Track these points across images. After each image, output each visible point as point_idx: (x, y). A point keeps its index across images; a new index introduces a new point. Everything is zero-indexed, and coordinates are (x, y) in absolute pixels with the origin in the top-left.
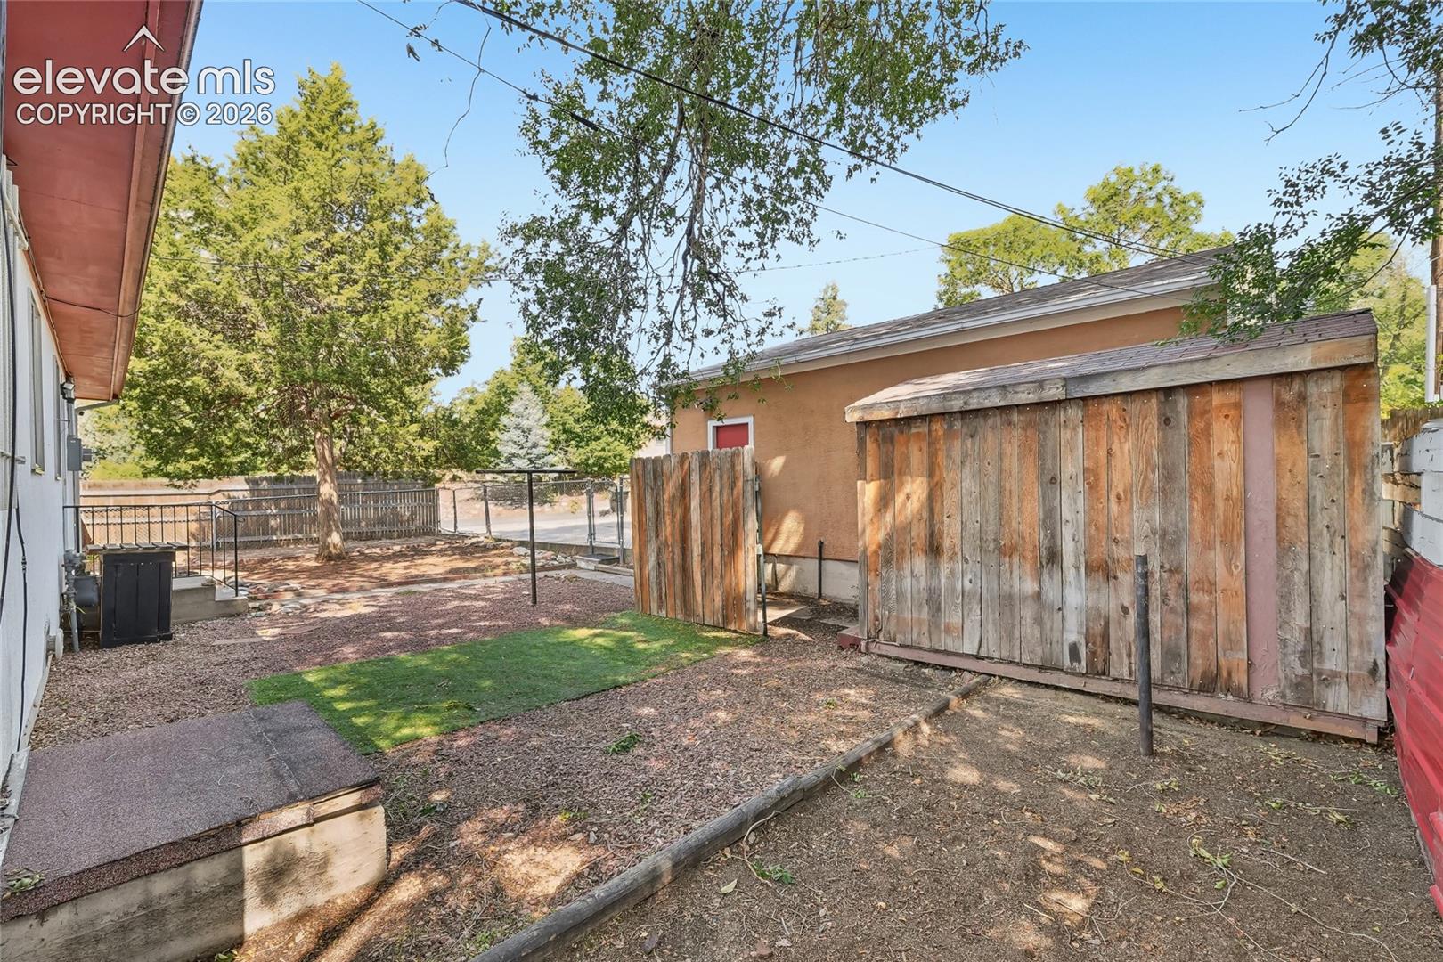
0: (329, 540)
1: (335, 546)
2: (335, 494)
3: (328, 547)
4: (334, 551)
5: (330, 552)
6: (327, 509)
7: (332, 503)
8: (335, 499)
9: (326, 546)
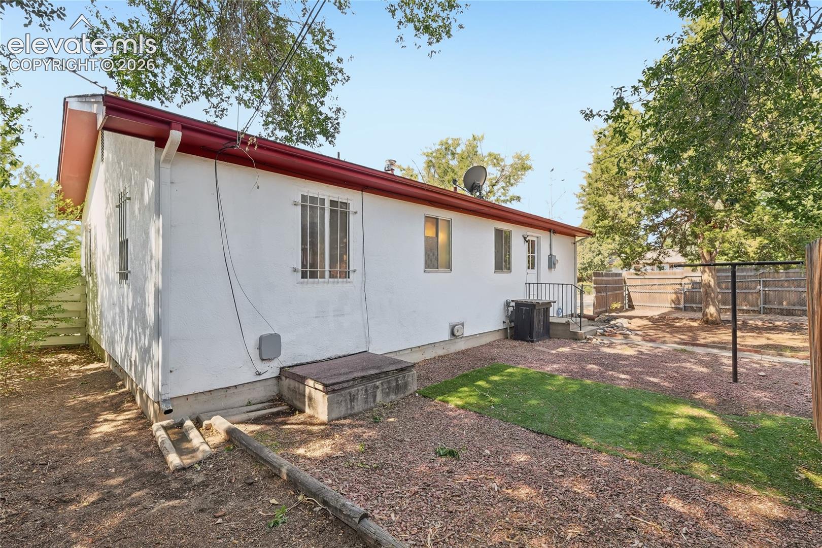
0: (707, 310)
1: (711, 315)
2: (712, 280)
3: (707, 315)
4: (710, 318)
5: (708, 319)
6: (706, 290)
7: (710, 286)
8: (712, 283)
9: (705, 315)
